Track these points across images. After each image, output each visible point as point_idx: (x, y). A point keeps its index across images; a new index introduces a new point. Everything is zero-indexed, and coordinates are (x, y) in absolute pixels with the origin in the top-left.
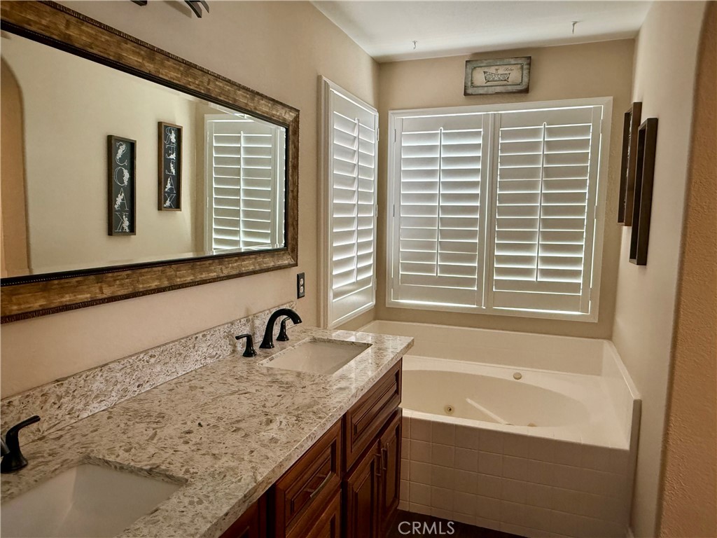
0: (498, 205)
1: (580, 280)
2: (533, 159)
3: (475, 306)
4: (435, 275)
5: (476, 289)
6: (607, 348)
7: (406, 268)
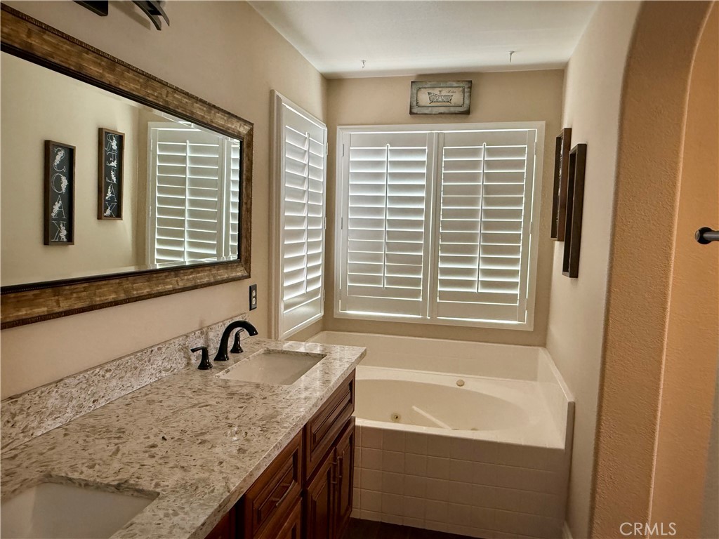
0: (441, 219)
1: (517, 292)
2: (474, 177)
3: (420, 317)
4: (382, 286)
5: (421, 299)
6: (542, 354)
7: (354, 279)
